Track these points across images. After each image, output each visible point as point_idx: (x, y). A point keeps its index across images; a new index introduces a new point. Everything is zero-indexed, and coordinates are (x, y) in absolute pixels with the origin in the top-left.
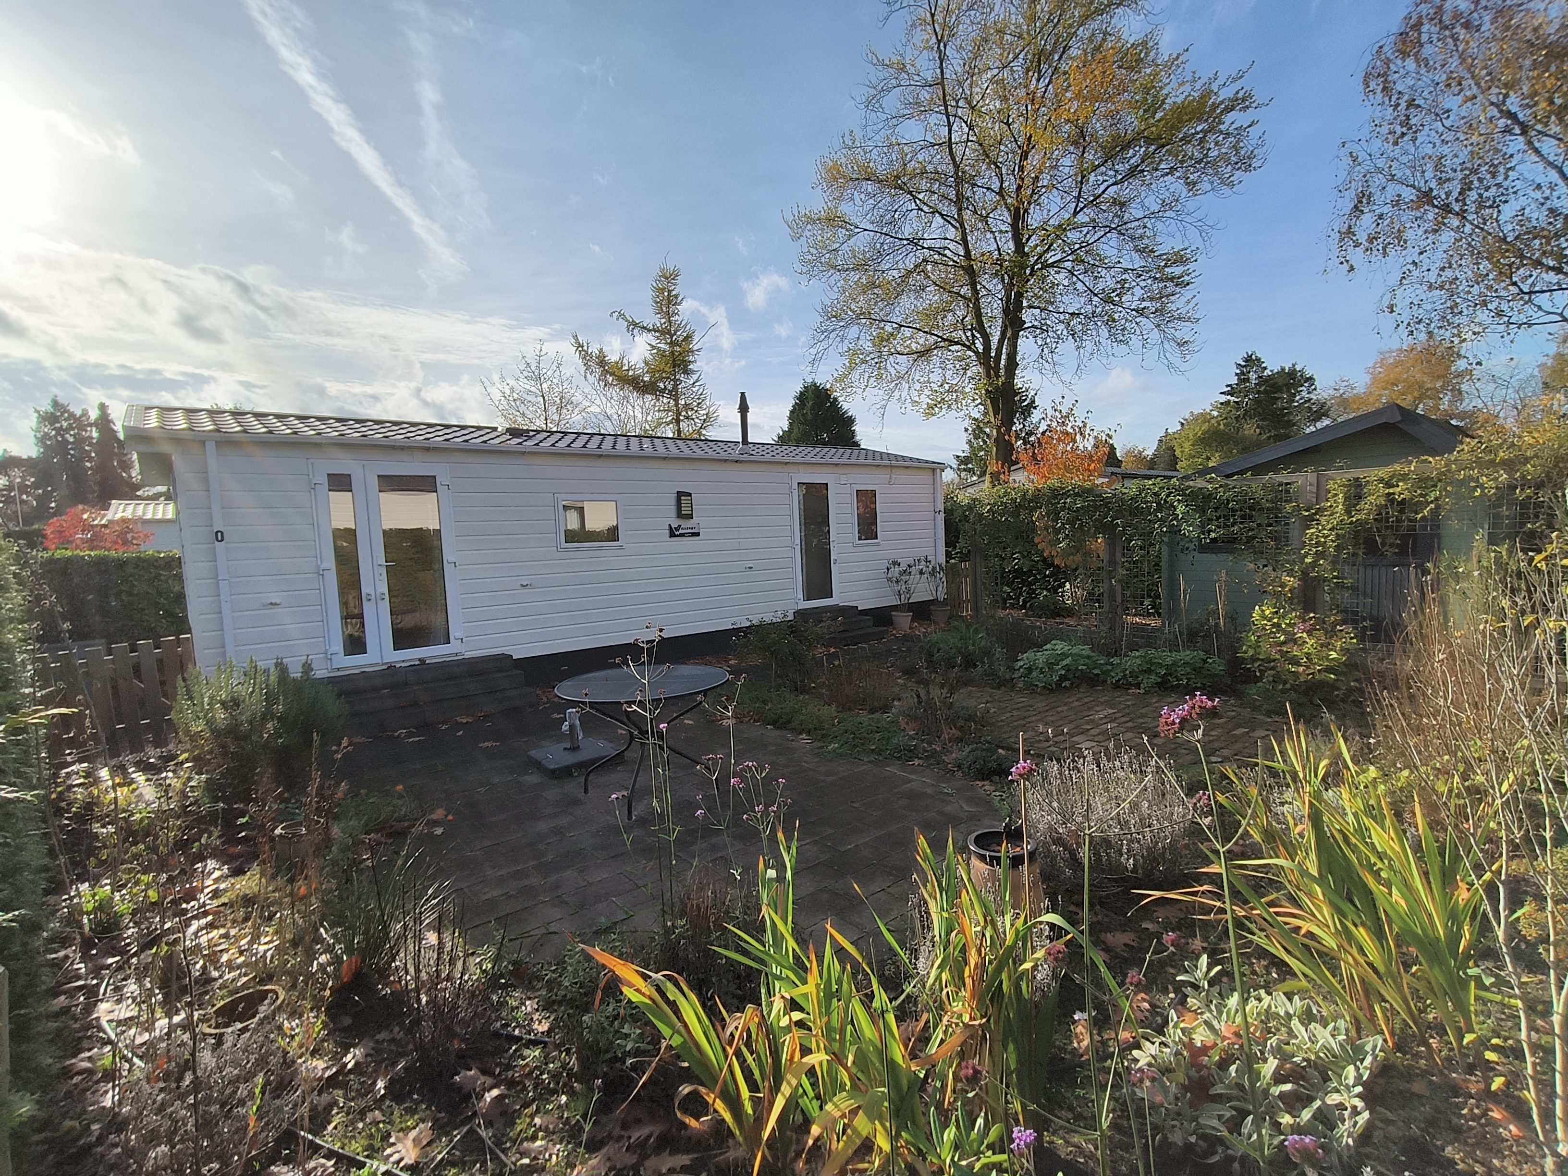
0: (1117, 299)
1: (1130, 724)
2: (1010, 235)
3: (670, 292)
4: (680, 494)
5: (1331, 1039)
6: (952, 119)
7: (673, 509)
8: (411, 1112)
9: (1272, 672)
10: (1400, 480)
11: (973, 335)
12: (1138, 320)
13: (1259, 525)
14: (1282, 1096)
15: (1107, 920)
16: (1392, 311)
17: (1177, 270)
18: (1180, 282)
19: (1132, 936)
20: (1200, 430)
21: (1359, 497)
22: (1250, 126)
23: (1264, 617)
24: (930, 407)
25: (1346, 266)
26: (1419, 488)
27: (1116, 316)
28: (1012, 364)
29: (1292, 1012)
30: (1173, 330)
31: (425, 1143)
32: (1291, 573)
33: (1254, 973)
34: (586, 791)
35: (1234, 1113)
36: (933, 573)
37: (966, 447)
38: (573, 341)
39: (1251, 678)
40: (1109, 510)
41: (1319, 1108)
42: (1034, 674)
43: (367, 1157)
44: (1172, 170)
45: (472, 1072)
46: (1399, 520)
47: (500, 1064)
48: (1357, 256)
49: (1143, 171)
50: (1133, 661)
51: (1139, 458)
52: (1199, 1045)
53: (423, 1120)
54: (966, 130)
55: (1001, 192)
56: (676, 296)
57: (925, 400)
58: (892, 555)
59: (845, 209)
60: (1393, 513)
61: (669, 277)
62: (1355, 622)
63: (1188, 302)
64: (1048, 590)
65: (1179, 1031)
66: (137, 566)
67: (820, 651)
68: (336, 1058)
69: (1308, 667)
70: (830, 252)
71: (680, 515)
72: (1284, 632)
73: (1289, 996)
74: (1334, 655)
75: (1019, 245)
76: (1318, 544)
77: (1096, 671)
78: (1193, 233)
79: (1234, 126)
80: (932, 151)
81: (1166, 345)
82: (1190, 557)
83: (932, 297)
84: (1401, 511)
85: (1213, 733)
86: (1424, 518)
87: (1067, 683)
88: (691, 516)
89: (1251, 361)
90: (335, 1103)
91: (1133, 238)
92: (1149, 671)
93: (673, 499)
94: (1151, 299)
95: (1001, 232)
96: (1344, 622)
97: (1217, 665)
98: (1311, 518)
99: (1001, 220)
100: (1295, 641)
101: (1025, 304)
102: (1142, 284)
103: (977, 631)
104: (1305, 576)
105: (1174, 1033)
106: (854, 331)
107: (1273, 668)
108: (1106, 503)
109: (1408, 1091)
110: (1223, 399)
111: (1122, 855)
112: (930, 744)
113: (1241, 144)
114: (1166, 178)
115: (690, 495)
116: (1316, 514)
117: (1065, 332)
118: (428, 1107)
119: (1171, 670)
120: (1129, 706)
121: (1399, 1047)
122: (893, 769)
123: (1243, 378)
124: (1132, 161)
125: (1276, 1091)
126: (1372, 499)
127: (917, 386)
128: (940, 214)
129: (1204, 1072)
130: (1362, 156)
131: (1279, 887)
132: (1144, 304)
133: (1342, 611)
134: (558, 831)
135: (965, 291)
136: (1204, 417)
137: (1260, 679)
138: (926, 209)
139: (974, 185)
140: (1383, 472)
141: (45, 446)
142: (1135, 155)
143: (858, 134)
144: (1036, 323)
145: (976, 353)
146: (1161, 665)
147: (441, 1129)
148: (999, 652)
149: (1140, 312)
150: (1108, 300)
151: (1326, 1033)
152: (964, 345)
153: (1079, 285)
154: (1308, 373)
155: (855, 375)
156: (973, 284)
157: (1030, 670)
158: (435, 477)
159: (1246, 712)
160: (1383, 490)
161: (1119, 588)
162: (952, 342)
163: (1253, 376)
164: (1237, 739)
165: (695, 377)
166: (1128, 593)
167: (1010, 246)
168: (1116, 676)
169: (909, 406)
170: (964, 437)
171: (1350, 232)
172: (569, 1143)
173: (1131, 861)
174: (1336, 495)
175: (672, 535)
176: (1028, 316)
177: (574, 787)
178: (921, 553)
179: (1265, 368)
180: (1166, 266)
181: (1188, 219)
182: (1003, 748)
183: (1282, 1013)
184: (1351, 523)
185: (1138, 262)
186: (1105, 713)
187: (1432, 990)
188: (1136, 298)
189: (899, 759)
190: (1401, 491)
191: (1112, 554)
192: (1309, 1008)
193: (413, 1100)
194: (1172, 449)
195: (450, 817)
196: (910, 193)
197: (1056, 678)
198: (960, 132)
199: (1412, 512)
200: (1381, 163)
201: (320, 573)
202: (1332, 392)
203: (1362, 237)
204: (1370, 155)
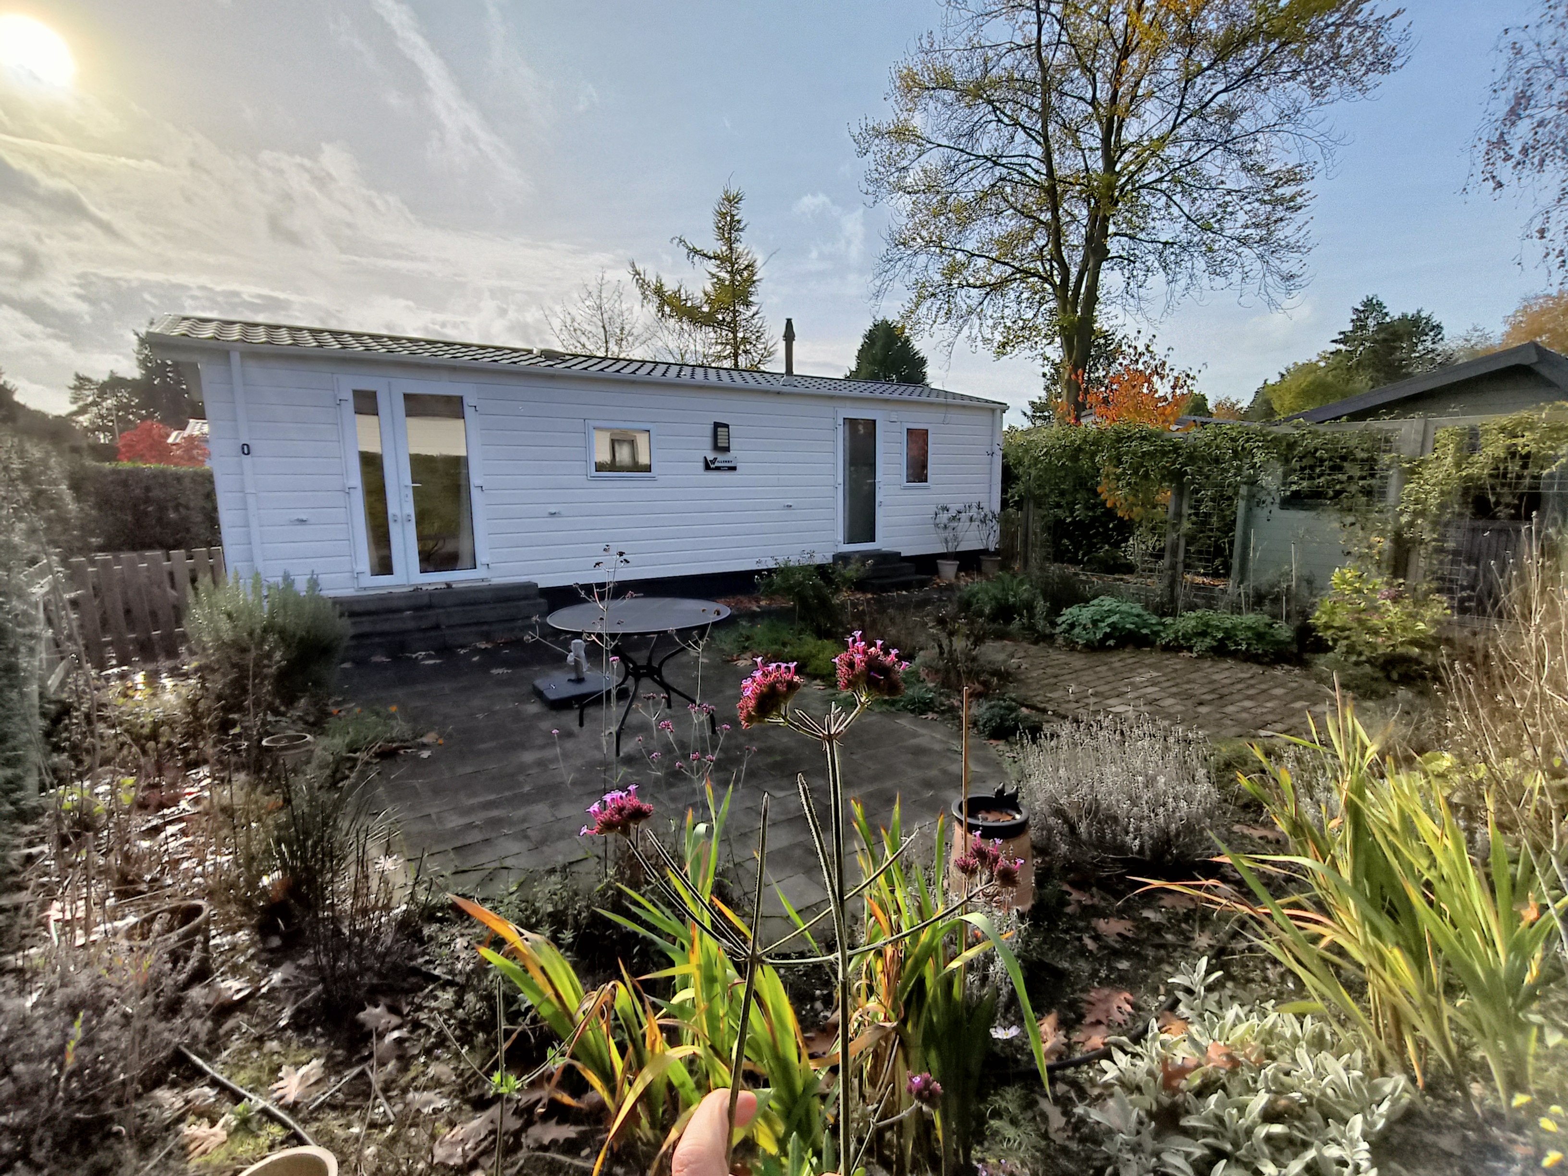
0: (1216, 226)
1: (1174, 690)
2: (1099, 153)
3: (732, 216)
4: (717, 425)
5: (1343, 1074)
6: (1043, 16)
7: (708, 441)
8: (309, 1045)
9: (1345, 642)
10: (1525, 430)
11: (1052, 266)
12: (1239, 250)
13: (1350, 478)
14: (1269, 1139)
15: (1103, 904)
16: (1542, 237)
17: (1287, 191)
18: (1291, 205)
19: (1128, 924)
20: (1305, 381)
21: (1473, 448)
22: (1394, 16)
23: (1345, 582)
24: (1004, 345)
25: (1491, 184)
26: (1550, 439)
27: (1216, 247)
28: (1092, 299)
29: (1300, 1034)
30: (1278, 262)
31: (312, 1080)
32: (1382, 533)
33: (1266, 979)
34: (581, 724)
35: (1206, 1152)
36: (983, 521)
37: (1043, 394)
38: (630, 269)
39: (1322, 647)
40: (1179, 455)
41: (1314, 1159)
42: (1077, 630)
43: (251, 1091)
44: (1296, 73)
45: (378, 1010)
46: (1519, 477)
47: (412, 1003)
48: (1505, 170)
49: (1260, 75)
50: (1188, 621)
51: (1231, 410)
52: (1180, 1062)
53: (317, 1056)
54: (1057, 27)
55: (1093, 102)
56: (739, 222)
57: (999, 338)
58: (944, 500)
59: (918, 121)
60: (1514, 467)
61: (732, 200)
62: (1450, 591)
63: (1299, 229)
64: (1110, 545)
65: (1158, 1044)
66: (193, 481)
67: (844, 596)
68: (254, 979)
69: (1389, 638)
70: (899, 170)
71: (716, 448)
72: (1366, 598)
73: (1300, 1017)
74: (1421, 626)
75: (1110, 163)
76: (1417, 502)
77: (1145, 631)
78: (1313, 150)
79: (1373, 18)
80: (1019, 53)
81: (1269, 279)
82: (1265, 512)
83: (1010, 223)
84: (1525, 466)
85: (1269, 705)
86: (1551, 476)
87: (1111, 642)
88: (727, 449)
89: (1372, 306)
90: (239, 1027)
91: (1239, 153)
92: (1204, 634)
93: (709, 430)
94: (1256, 226)
95: (1091, 149)
96: (1439, 591)
97: (1284, 631)
98: (1412, 471)
99: (1092, 136)
100: (1376, 609)
101: (1112, 229)
102: (1248, 208)
103: (1021, 583)
104: (1398, 539)
105: (1152, 1048)
106: (922, 259)
107: (1347, 638)
108: (1176, 448)
109: (1434, 1145)
110: (1334, 347)
111: (1127, 833)
112: (948, 697)
113: (1381, 40)
114: (1287, 84)
115: (727, 426)
116: (1419, 466)
117: (1156, 264)
118: (327, 1043)
119: (1229, 634)
120: (1176, 670)
121: (1431, 1088)
122: (905, 722)
123: (1360, 324)
124: (1247, 63)
125: (1262, 1131)
126: (1489, 451)
127: (990, 322)
128: (1024, 128)
129: (1179, 1098)
130: (1529, 46)
131: (1303, 887)
132: (1248, 232)
133: (1438, 579)
134: (542, 764)
135: (1046, 216)
136: (1309, 368)
137: (1331, 649)
138: (1006, 120)
139: (1062, 94)
140: (1505, 419)
141: (146, 368)
142: (1251, 55)
143: (938, 37)
144: (1124, 254)
145: (1053, 285)
146: (1218, 628)
147: (333, 1067)
148: (1041, 605)
149: (1243, 241)
150: (1206, 228)
151: (1339, 1066)
152: (1040, 277)
153: (1175, 210)
154: (1436, 320)
155: (923, 310)
156: (1055, 210)
157: (1072, 626)
158: (461, 398)
159: (1310, 684)
160: (1504, 441)
161: (1182, 543)
162: (1028, 273)
163: (1371, 322)
164: (1293, 713)
165: (754, 309)
166: (1192, 549)
167: (1097, 164)
168: (1167, 636)
169: (979, 343)
170: (1042, 382)
171: (1502, 141)
172: (456, 1097)
173: (1137, 842)
174: (1445, 445)
175: (707, 467)
176: (1114, 246)
177: (570, 719)
178: (974, 499)
179: (1387, 314)
180: (1276, 186)
181: (1309, 133)
182: (1027, 707)
183: (1288, 1035)
184: (1460, 477)
185: (1246, 182)
186: (1148, 676)
187: (1481, 1030)
188: (1238, 225)
189: (912, 711)
190: (1526, 442)
191: (1179, 506)
192: (1321, 1035)
193: (314, 1032)
194: (1268, 402)
195: (441, 741)
196: (990, 102)
197: (1099, 635)
198: (1051, 30)
199: (1536, 466)
200: (1551, 55)
201: (348, 491)
202: (1461, 342)
203: (1516, 151)
204: (1538, 45)
